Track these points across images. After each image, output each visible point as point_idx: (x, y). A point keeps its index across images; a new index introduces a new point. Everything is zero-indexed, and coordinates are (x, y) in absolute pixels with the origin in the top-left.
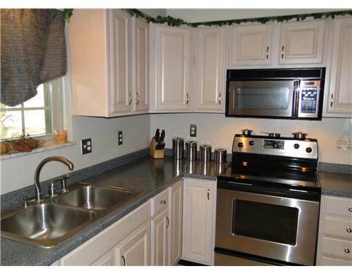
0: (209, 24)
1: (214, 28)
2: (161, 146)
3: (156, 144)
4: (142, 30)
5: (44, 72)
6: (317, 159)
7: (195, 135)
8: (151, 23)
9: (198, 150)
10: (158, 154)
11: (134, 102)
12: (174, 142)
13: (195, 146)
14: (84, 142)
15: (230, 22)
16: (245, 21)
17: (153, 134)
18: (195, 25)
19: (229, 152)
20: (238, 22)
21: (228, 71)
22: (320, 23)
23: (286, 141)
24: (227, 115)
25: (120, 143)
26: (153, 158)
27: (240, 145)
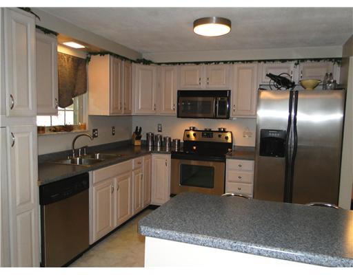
0: (168, 64)
1: (170, 67)
2: (139, 138)
3: (136, 136)
4: (128, 68)
5: (76, 91)
6: (232, 143)
7: (160, 131)
8: (133, 63)
9: (163, 140)
10: (137, 143)
11: (123, 109)
12: (148, 135)
13: (161, 137)
14: (94, 131)
15: (180, 63)
16: (188, 63)
17: (134, 130)
18: (159, 64)
19: (182, 141)
20: (184, 63)
21: (178, 91)
22: (227, 66)
23: (214, 133)
24: (178, 117)
25: (113, 134)
26: (134, 145)
27: (188, 136)
